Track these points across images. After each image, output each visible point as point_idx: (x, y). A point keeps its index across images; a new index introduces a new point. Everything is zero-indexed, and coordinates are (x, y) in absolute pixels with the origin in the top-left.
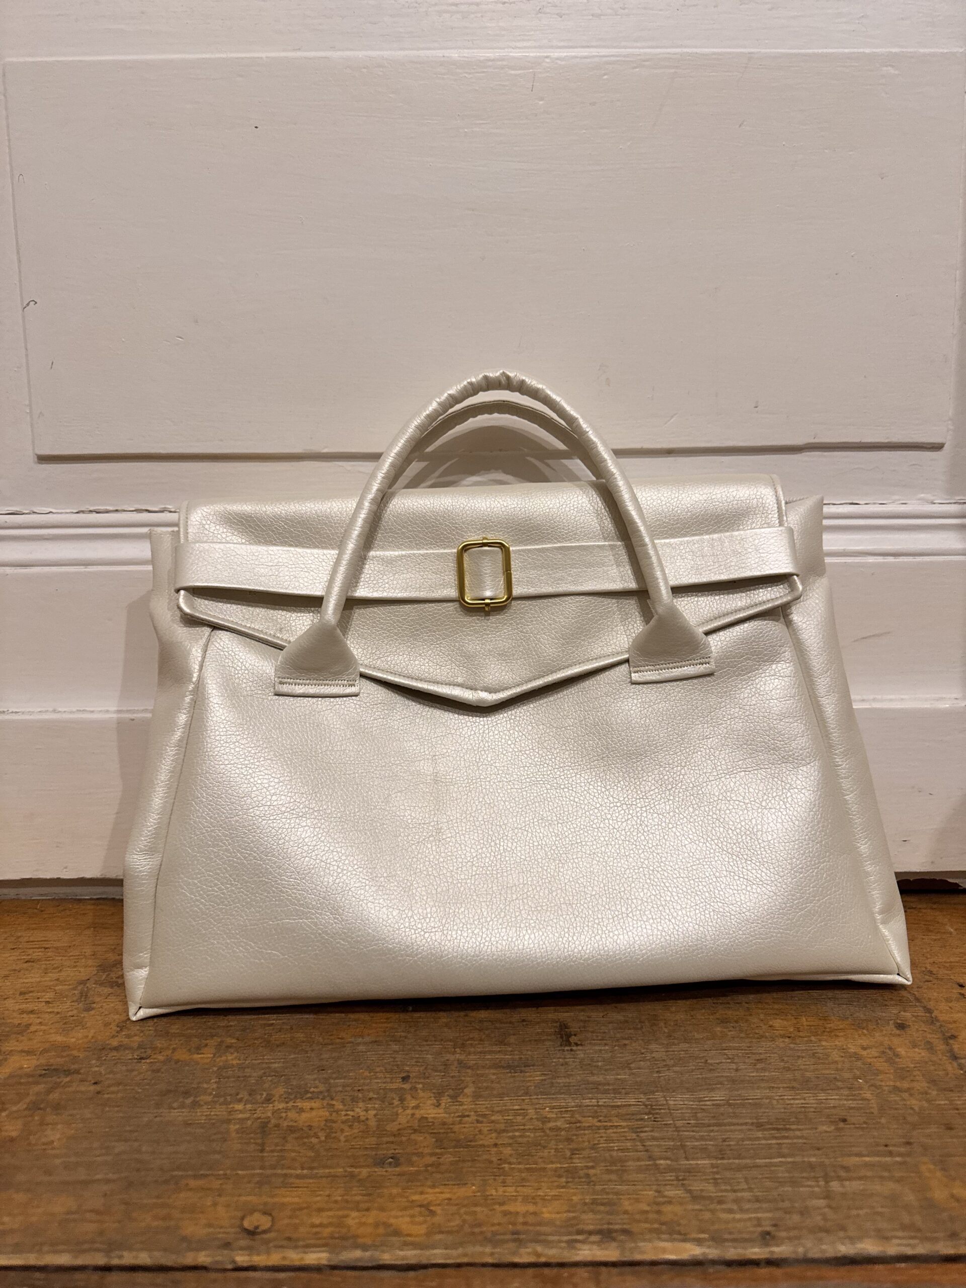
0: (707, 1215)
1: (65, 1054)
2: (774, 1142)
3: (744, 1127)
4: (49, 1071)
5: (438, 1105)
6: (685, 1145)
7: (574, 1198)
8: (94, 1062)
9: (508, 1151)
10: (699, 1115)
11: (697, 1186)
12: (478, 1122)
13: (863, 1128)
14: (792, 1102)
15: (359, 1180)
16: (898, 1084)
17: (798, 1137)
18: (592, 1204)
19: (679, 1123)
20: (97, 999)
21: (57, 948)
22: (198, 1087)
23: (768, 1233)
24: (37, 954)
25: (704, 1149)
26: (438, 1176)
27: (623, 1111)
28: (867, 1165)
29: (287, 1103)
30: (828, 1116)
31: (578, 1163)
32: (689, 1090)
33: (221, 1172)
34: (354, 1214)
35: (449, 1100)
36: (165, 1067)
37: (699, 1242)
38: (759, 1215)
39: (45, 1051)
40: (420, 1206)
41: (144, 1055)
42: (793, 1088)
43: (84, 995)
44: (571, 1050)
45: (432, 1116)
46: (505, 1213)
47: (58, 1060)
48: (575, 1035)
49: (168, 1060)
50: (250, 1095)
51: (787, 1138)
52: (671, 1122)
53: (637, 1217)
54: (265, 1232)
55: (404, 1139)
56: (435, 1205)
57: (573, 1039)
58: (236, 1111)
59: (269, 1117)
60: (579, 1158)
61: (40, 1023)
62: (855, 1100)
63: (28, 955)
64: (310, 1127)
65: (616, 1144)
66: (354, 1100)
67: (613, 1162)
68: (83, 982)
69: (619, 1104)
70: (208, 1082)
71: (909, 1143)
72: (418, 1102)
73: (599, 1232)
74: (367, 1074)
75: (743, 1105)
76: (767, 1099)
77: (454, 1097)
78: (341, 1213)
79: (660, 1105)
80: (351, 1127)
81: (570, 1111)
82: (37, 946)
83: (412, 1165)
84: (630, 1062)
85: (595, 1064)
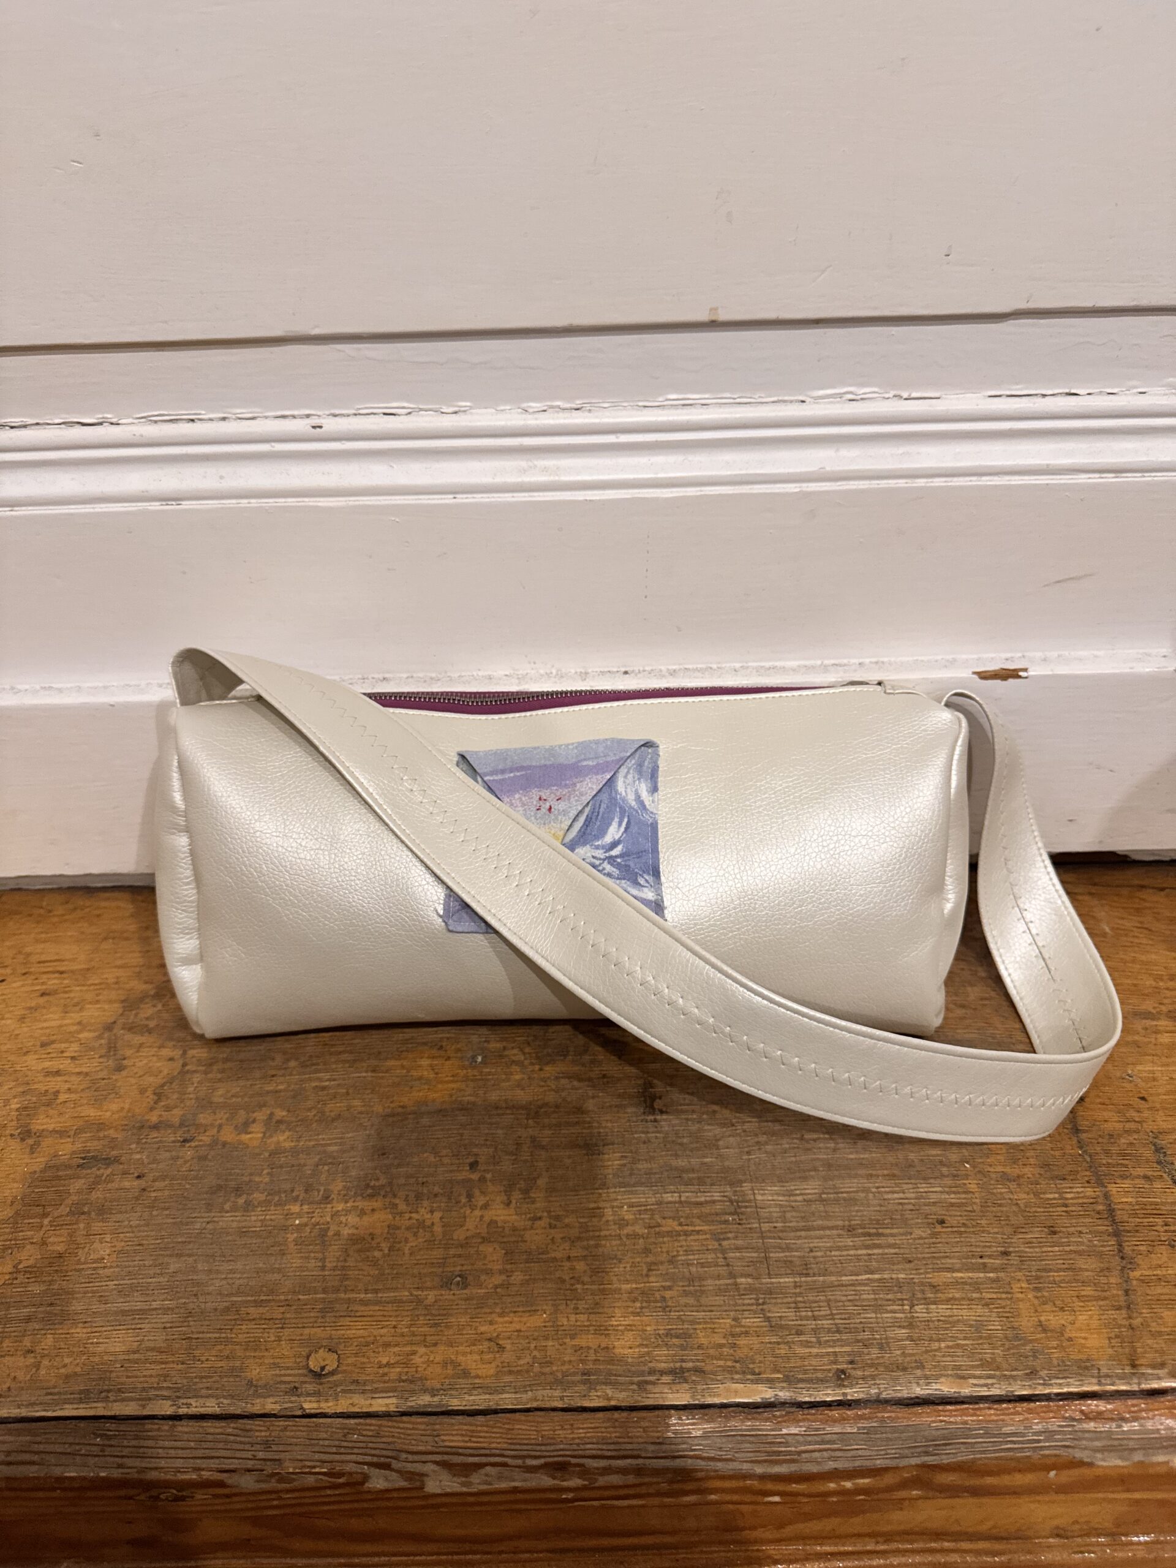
0: (783, 1350)
1: (101, 1134)
2: (864, 1252)
3: (835, 1232)
4: (89, 1160)
5: (508, 1204)
6: (770, 1257)
7: (648, 1328)
8: (133, 1146)
9: (580, 1266)
10: (788, 1215)
11: (775, 1312)
12: (551, 1226)
13: (961, 1233)
14: (890, 1196)
15: (426, 1307)
16: (1008, 1170)
17: (890, 1246)
18: (667, 1335)
19: (766, 1227)
20: (128, 1052)
21: (73, 972)
22: (250, 1181)
23: (843, 1372)
24: (53, 982)
25: (788, 1263)
26: (509, 1300)
27: (706, 1210)
28: (957, 1283)
29: (346, 1202)
30: (926, 1216)
31: (655, 1282)
32: (781, 1180)
33: (282, 1297)
34: (422, 1350)
35: (520, 1196)
36: (212, 1153)
37: (770, 1382)
38: (837, 1350)
39: (79, 1131)
40: (490, 1340)
41: (187, 1136)
42: (894, 1175)
43: (112, 1048)
44: (655, 1121)
45: (502, 1218)
46: (578, 1349)
47: (96, 1143)
48: (660, 1098)
49: (215, 1142)
50: (306, 1191)
51: (879, 1246)
52: (757, 1225)
53: (712, 1352)
54: (332, 1373)
55: (472, 1251)
56: (504, 1339)
57: (658, 1104)
58: (292, 1214)
59: (328, 1223)
60: (656, 1275)
61: (69, 1089)
62: (959, 1193)
63: (43, 984)
64: (372, 1236)
65: (697, 1257)
66: (419, 1197)
67: (691, 1280)
68: (109, 1027)
69: (703, 1199)
70: (260, 1175)
71: (1006, 1253)
72: (488, 1198)
73: (672, 1372)
74: (432, 1159)
75: (837, 1201)
76: (863, 1191)
77: (526, 1192)
78: (408, 1349)
79: (747, 1202)
80: (415, 1235)
81: (651, 1209)
82: (50, 969)
83: (480, 1286)
84: (718, 1137)
85: (679, 1141)
